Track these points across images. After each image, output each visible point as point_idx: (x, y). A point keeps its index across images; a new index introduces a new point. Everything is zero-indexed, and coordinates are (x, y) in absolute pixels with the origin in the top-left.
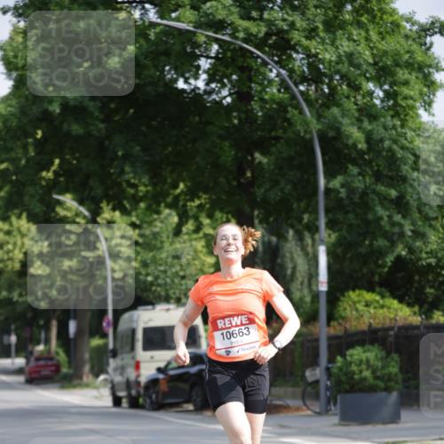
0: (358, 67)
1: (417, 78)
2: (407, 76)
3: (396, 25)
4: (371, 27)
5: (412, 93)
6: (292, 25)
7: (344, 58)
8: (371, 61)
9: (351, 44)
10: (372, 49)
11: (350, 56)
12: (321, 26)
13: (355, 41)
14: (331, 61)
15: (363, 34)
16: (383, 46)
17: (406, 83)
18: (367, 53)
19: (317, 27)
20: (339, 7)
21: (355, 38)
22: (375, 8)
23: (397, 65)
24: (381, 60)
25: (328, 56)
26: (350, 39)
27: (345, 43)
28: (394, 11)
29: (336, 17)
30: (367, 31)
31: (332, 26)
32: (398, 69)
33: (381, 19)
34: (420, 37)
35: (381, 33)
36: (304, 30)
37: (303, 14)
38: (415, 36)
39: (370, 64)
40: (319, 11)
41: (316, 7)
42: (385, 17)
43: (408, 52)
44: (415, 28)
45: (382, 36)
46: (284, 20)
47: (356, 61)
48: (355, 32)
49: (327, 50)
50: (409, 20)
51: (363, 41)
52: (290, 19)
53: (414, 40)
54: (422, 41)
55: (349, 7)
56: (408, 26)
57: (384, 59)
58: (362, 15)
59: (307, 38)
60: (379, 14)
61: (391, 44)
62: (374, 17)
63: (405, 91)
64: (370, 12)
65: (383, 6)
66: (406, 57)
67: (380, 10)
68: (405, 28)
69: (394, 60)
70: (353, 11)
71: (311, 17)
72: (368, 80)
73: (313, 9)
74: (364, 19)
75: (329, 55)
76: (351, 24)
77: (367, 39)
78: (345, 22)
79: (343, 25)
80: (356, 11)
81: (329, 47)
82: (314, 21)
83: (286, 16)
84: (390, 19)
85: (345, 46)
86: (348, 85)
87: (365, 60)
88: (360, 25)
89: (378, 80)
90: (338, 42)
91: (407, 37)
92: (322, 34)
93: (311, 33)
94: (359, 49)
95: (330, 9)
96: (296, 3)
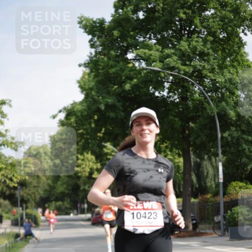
0: (234, 84)
3: (249, 66)
4: (238, 67)
6: (204, 67)
7: (227, 81)
9: (230, 75)
11: (230, 80)
14: (222, 82)
15: (235, 70)
18: (237, 78)
19: (215, 68)
20: (224, 59)
21: (232, 72)
22: (240, 59)
25: (220, 80)
26: (229, 72)
27: (228, 74)
28: (248, 60)
29: (223, 63)
30: (237, 69)
31: (222, 67)
33: (243, 64)
36: (209, 69)
37: (208, 62)
40: (215, 61)
41: (214, 59)
46: (200, 65)
47: (233, 82)
48: (231, 70)
49: (220, 78)
51: (235, 73)
52: (203, 65)
55: (229, 59)
58: (234, 62)
59: (210, 72)
60: (241, 62)
62: (239, 63)
64: (238, 61)
65: (243, 58)
67: (242, 60)
70: (230, 61)
71: (212, 63)
72: (238, 90)
74: (235, 64)
76: (230, 66)
77: (237, 72)
78: (227, 65)
79: (226, 67)
80: (232, 61)
81: (221, 76)
82: (213, 65)
83: (201, 64)
84: (246, 64)
85: (228, 76)
86: (229, 93)
87: (236, 81)
88: (233, 66)
90: (225, 74)
92: (217, 71)
93: (212, 70)
94: (234, 77)
95: (220, 60)
96: (206, 58)
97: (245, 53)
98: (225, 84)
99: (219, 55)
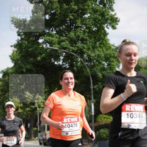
0: (100, 58)
1: (116, 60)
2: (113, 60)
3: (110, 47)
4: (104, 48)
5: (114, 64)
6: (84, 47)
7: (97, 56)
8: (104, 56)
9: (99, 52)
10: (104, 53)
11: (98, 55)
12: (91, 47)
13: (99, 51)
15: (102, 49)
16: (107, 52)
17: (113, 61)
18: (103, 54)
19: (90, 48)
20: (95, 43)
21: (100, 50)
22: (104, 43)
23: (110, 57)
24: (106, 56)
26: (98, 51)
27: (97, 52)
28: (109, 44)
29: (95, 45)
30: (103, 49)
31: (94, 48)
32: (111, 58)
33: (106, 46)
34: (116, 50)
35: (106, 49)
36: (87, 48)
37: (86, 44)
38: (115, 50)
39: (103, 57)
40: (90, 44)
41: (90, 43)
42: (107, 45)
43: (113, 54)
44: (115, 48)
45: (107, 50)
46: (82, 46)
47: (100, 56)
49: (92, 53)
50: (113, 46)
51: (102, 51)
52: (83, 46)
53: (115, 51)
54: (116, 51)
55: (98, 43)
56: (113, 47)
57: (107, 56)
58: (101, 45)
59: (88, 50)
60: (105, 44)
61: (109, 52)
62: (104, 45)
63: (113, 63)
64: (103, 44)
65: (106, 42)
66: (113, 55)
67: (106, 43)
68: (112, 48)
69: (110, 56)
70: (99, 44)
71: (88, 45)
72: (103, 61)
73: (89, 43)
74: (102, 46)
75: (93, 55)
76: (99, 47)
77: (103, 51)
78: (97, 46)
79: (96, 48)
80: (100, 44)
81: (93, 53)
84: (108, 45)
85: (97, 53)
86: (98, 62)
88: (101, 47)
89: (106, 61)
90: (95, 52)
91: (113, 50)
92: (91, 49)
94: (101, 53)
95: (93, 43)
96: (85, 42)
97: (107, 39)
98: (95, 58)
99: (92, 41)
